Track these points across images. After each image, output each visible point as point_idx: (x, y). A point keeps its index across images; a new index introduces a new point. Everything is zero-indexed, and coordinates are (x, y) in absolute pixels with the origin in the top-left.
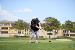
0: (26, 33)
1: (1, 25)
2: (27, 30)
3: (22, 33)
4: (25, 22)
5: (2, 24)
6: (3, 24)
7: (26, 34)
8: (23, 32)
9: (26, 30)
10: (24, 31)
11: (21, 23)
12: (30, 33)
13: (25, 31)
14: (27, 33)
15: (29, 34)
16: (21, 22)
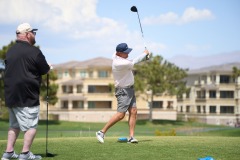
0: (184, 105)
1: (87, 75)
2: (188, 96)
3: (165, 105)
4: (170, 65)
5: (91, 73)
6: (95, 74)
7: (184, 110)
8: (169, 103)
9: (184, 95)
10: (174, 99)
11: (154, 69)
12: (199, 107)
13: (180, 99)
14: (188, 107)
15: (196, 110)
16: (155, 63)
